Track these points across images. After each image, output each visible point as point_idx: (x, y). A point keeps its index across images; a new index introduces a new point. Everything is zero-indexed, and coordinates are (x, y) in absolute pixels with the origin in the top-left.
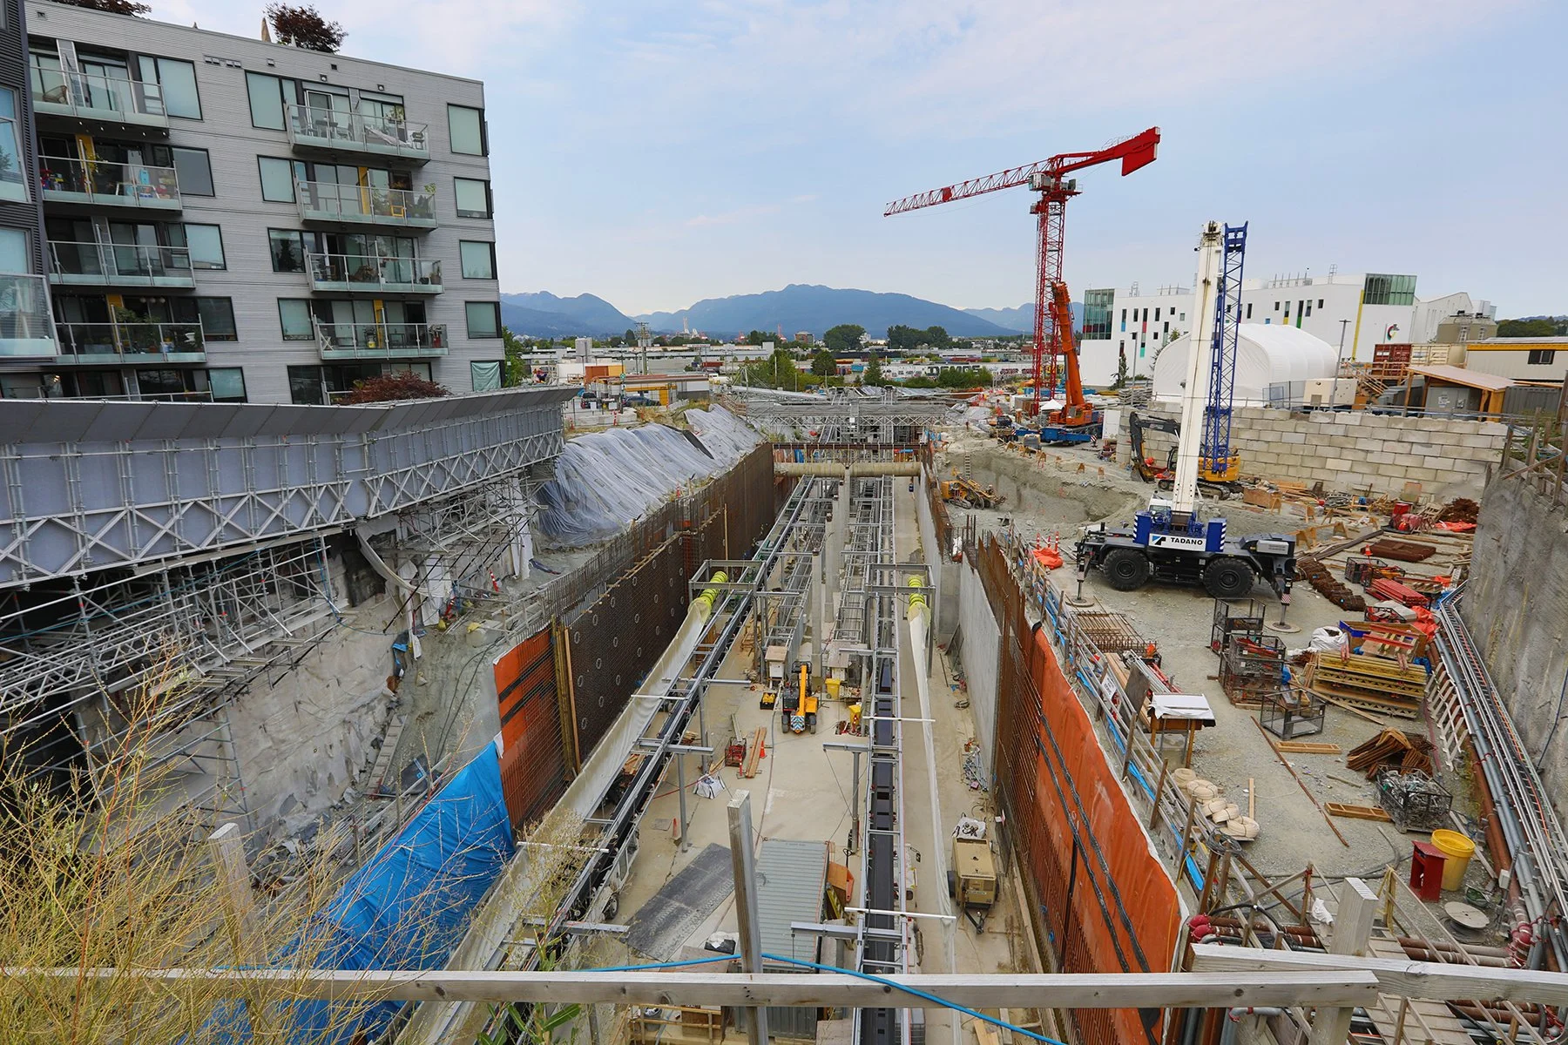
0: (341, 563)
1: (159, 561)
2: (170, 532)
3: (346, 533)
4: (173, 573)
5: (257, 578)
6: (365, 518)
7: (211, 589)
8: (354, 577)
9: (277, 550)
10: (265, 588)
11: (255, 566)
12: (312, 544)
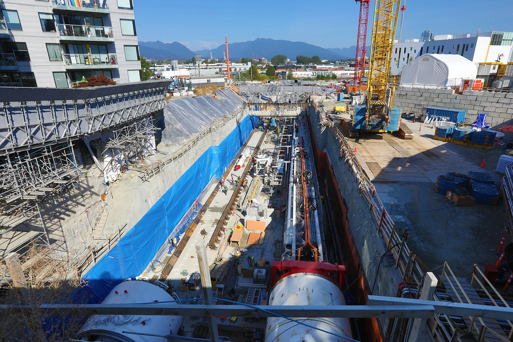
0: (79, 151)
1: (5, 150)
2: (8, 139)
3: (80, 139)
4: (10, 155)
5: (46, 157)
6: (87, 133)
7: (27, 161)
8: (85, 156)
9: (52, 146)
10: (49, 161)
11: (45, 152)
12: (66, 144)
